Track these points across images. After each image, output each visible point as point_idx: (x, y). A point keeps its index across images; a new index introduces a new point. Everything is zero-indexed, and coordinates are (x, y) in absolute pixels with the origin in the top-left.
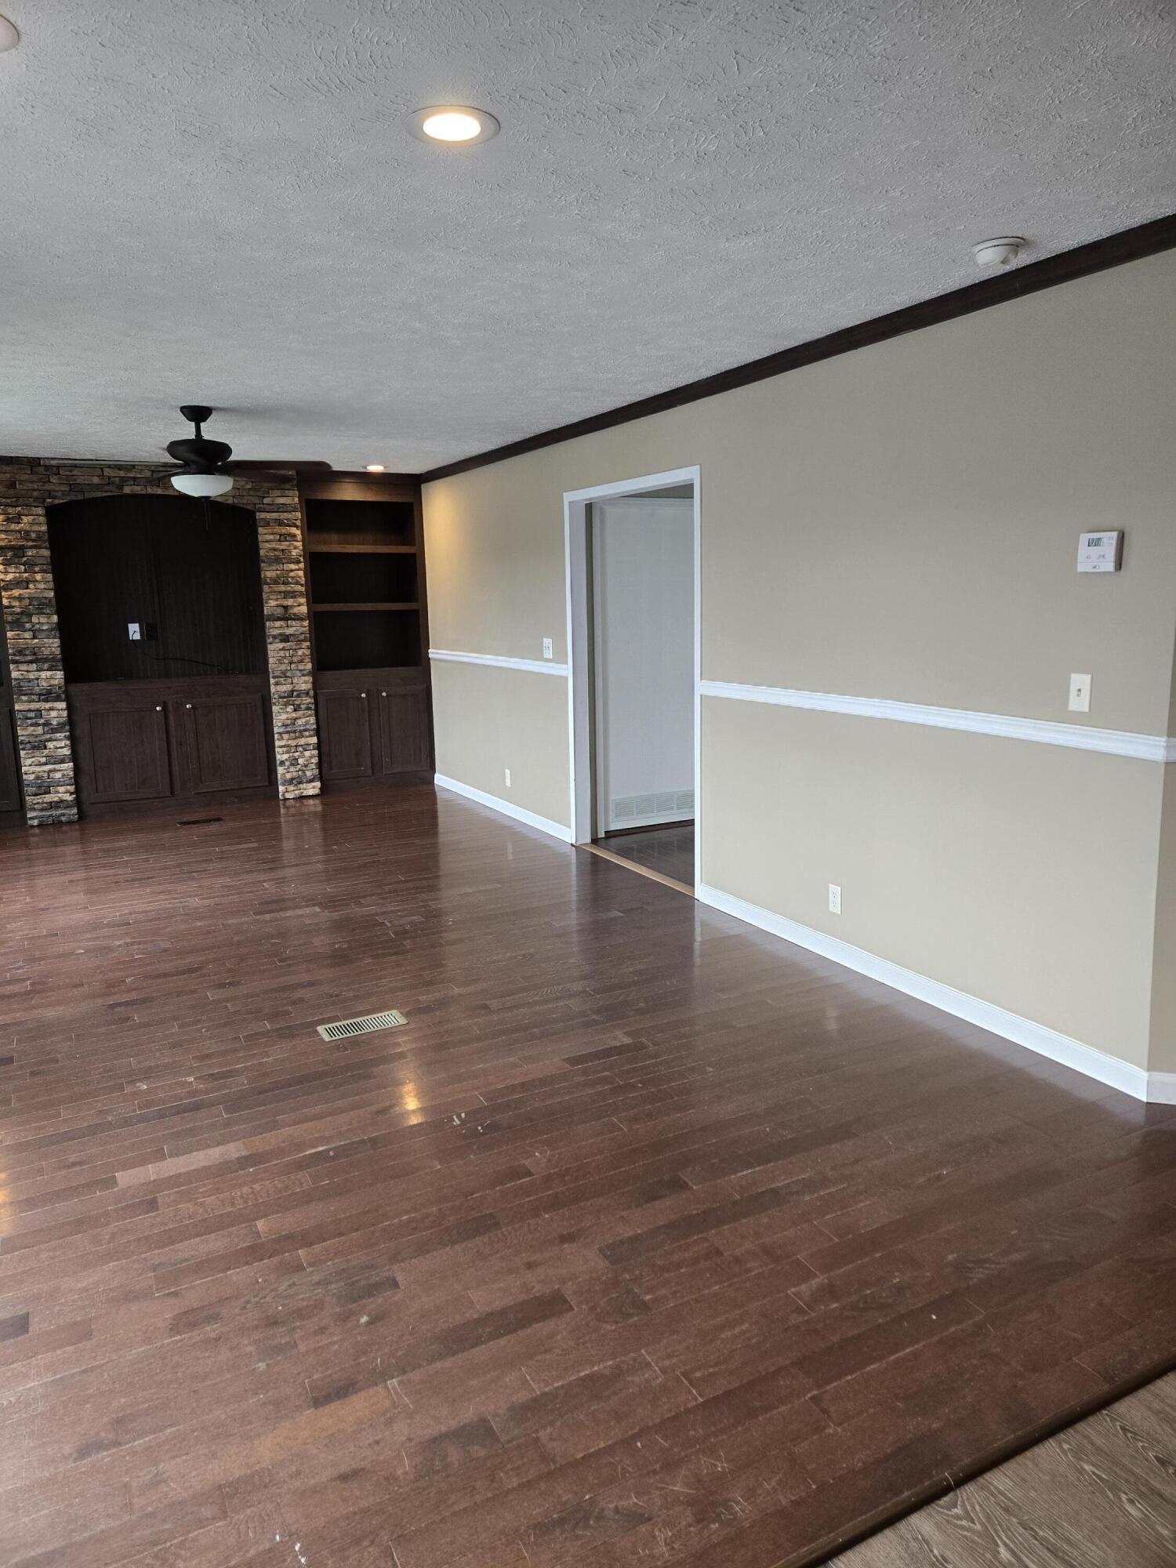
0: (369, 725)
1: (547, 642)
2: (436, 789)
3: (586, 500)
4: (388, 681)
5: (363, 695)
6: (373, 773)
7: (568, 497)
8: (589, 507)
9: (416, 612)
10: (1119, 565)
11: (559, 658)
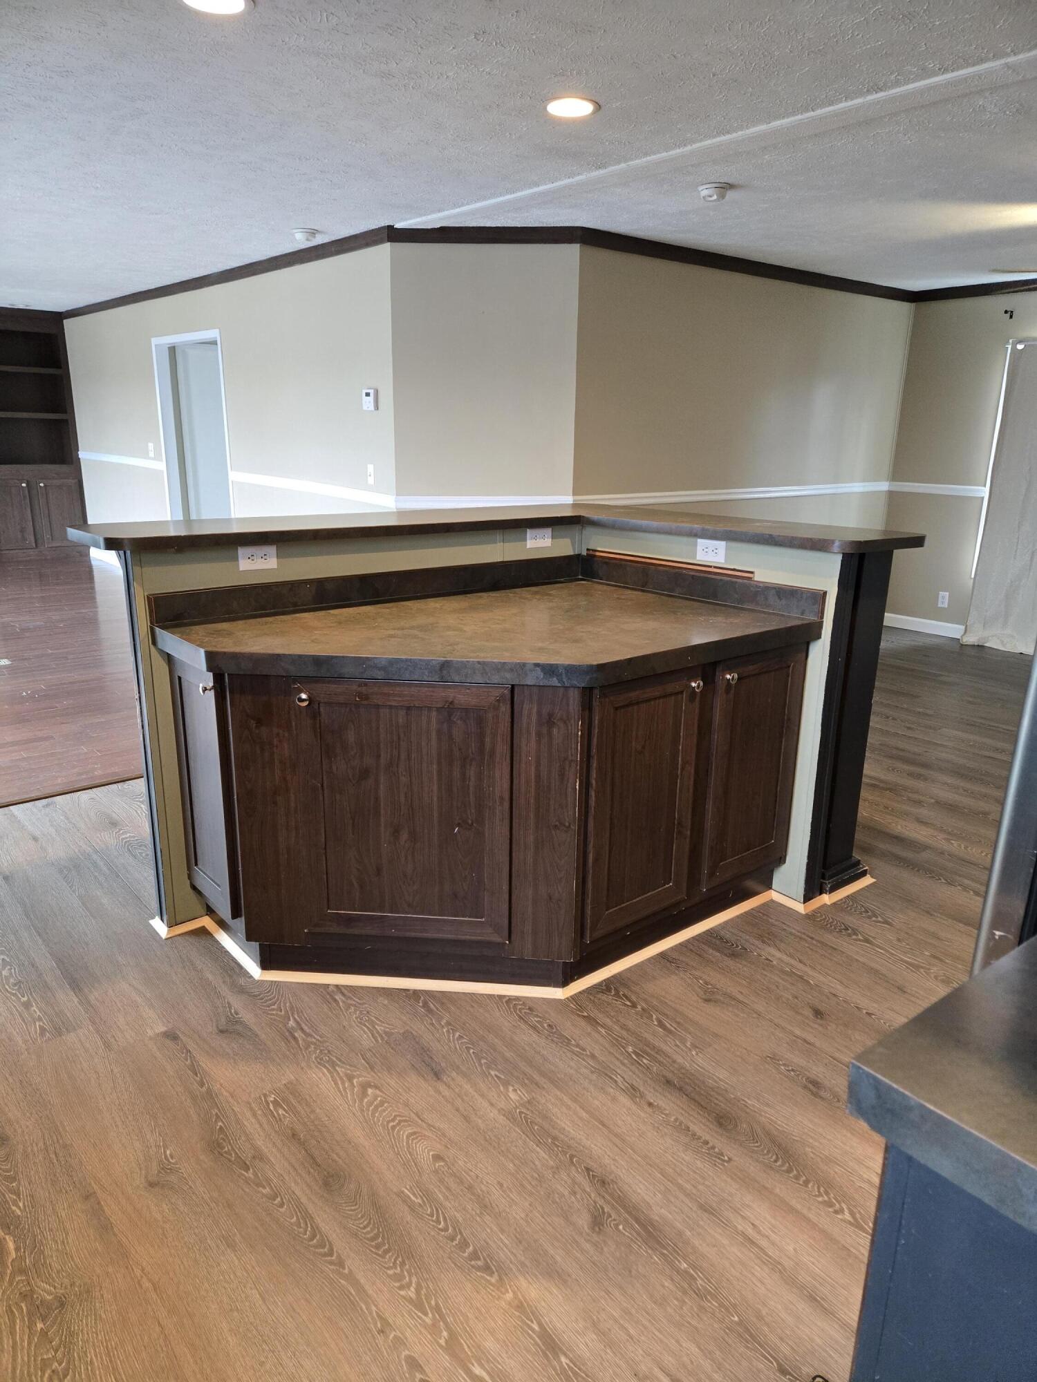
0: (31, 510)
1: (151, 446)
2: (91, 558)
3: (170, 344)
4: (44, 476)
5: (24, 485)
6: (36, 545)
7: (154, 341)
8: (172, 350)
9: (66, 421)
10: (377, 407)
11: (157, 458)
